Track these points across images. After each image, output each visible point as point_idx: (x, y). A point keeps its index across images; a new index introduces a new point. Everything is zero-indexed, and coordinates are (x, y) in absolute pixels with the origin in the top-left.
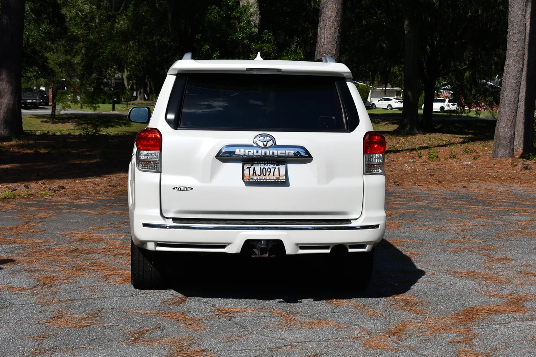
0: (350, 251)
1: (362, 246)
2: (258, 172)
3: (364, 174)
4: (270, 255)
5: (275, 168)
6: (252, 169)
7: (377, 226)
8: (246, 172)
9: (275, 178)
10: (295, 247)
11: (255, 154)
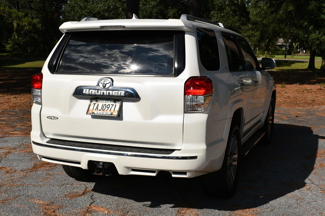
0: (173, 176)
1: (184, 173)
2: (100, 108)
3: (185, 112)
4: (104, 174)
5: (113, 105)
6: (96, 105)
7: (195, 158)
8: (91, 108)
9: (110, 114)
10: (126, 169)
11: (96, 93)
